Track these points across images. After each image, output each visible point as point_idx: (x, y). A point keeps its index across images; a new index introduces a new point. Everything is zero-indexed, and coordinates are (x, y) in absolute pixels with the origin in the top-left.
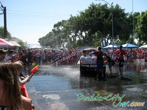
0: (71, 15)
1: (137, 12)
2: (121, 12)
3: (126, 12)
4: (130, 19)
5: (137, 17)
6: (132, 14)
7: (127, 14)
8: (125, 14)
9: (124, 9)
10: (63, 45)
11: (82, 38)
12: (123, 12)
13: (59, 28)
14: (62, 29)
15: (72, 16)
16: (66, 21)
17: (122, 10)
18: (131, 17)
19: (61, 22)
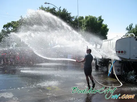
0: (21, 16)
1: (81, 16)
2: (68, 15)
3: (72, 16)
4: (76, 22)
5: (82, 21)
6: (77, 18)
7: (73, 18)
8: (71, 17)
9: (70, 13)
10: (13, 45)
11: (31, 39)
12: (69, 15)
13: (9, 29)
14: (12, 30)
15: (22, 18)
16: (16, 22)
17: (68, 13)
18: (76, 20)
19: (10, 23)
